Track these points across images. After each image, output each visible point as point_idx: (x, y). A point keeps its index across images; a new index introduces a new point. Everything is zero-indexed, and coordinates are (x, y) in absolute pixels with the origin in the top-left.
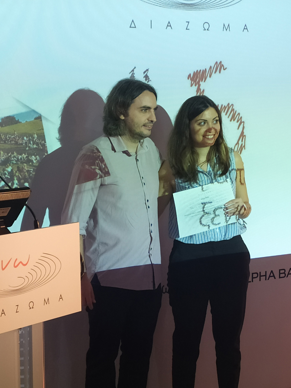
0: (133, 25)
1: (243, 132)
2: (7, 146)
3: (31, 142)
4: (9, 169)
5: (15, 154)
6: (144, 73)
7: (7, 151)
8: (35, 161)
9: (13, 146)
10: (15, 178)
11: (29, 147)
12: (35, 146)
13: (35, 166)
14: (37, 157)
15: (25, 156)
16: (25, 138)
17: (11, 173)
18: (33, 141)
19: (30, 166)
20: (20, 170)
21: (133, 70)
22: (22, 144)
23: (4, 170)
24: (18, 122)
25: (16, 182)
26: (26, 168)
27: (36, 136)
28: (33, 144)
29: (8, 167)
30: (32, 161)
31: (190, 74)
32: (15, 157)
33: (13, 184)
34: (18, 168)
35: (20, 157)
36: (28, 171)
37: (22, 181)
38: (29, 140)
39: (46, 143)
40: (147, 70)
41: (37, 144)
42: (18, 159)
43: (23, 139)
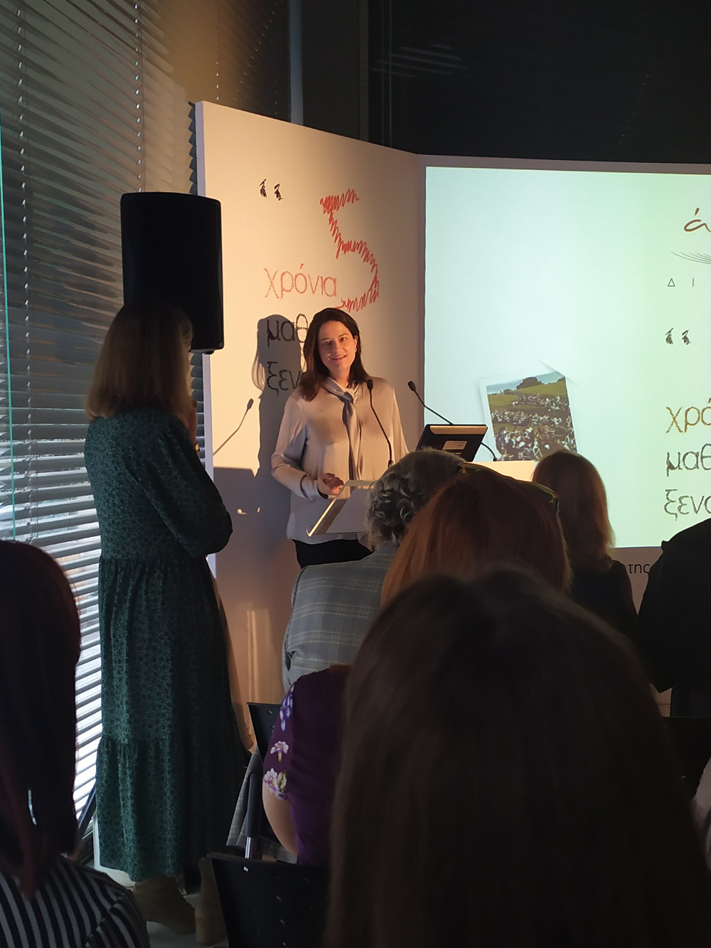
0: (672, 284)
2: (529, 407)
3: (554, 404)
4: (530, 430)
5: (536, 415)
6: (683, 334)
7: (527, 412)
8: (557, 423)
9: (534, 407)
10: (536, 440)
11: (552, 409)
12: (557, 408)
13: (556, 428)
14: (560, 419)
15: (547, 418)
16: (547, 400)
17: (531, 434)
18: (555, 403)
19: (552, 427)
20: (541, 432)
21: (670, 332)
22: (544, 405)
23: (524, 431)
24: (540, 383)
25: (536, 443)
26: (547, 430)
27: (559, 398)
28: (556, 406)
29: (528, 428)
30: (554, 423)
32: (536, 418)
33: (533, 445)
34: (539, 429)
35: (541, 418)
36: (549, 433)
37: (543, 443)
38: (552, 402)
39: (568, 404)
40: (687, 331)
41: (560, 406)
42: (539, 420)
43: (545, 400)
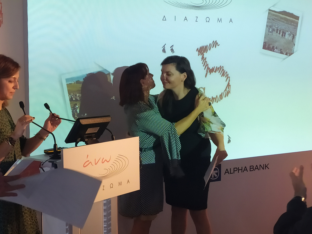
1: (229, 83)
31: (198, 48)
